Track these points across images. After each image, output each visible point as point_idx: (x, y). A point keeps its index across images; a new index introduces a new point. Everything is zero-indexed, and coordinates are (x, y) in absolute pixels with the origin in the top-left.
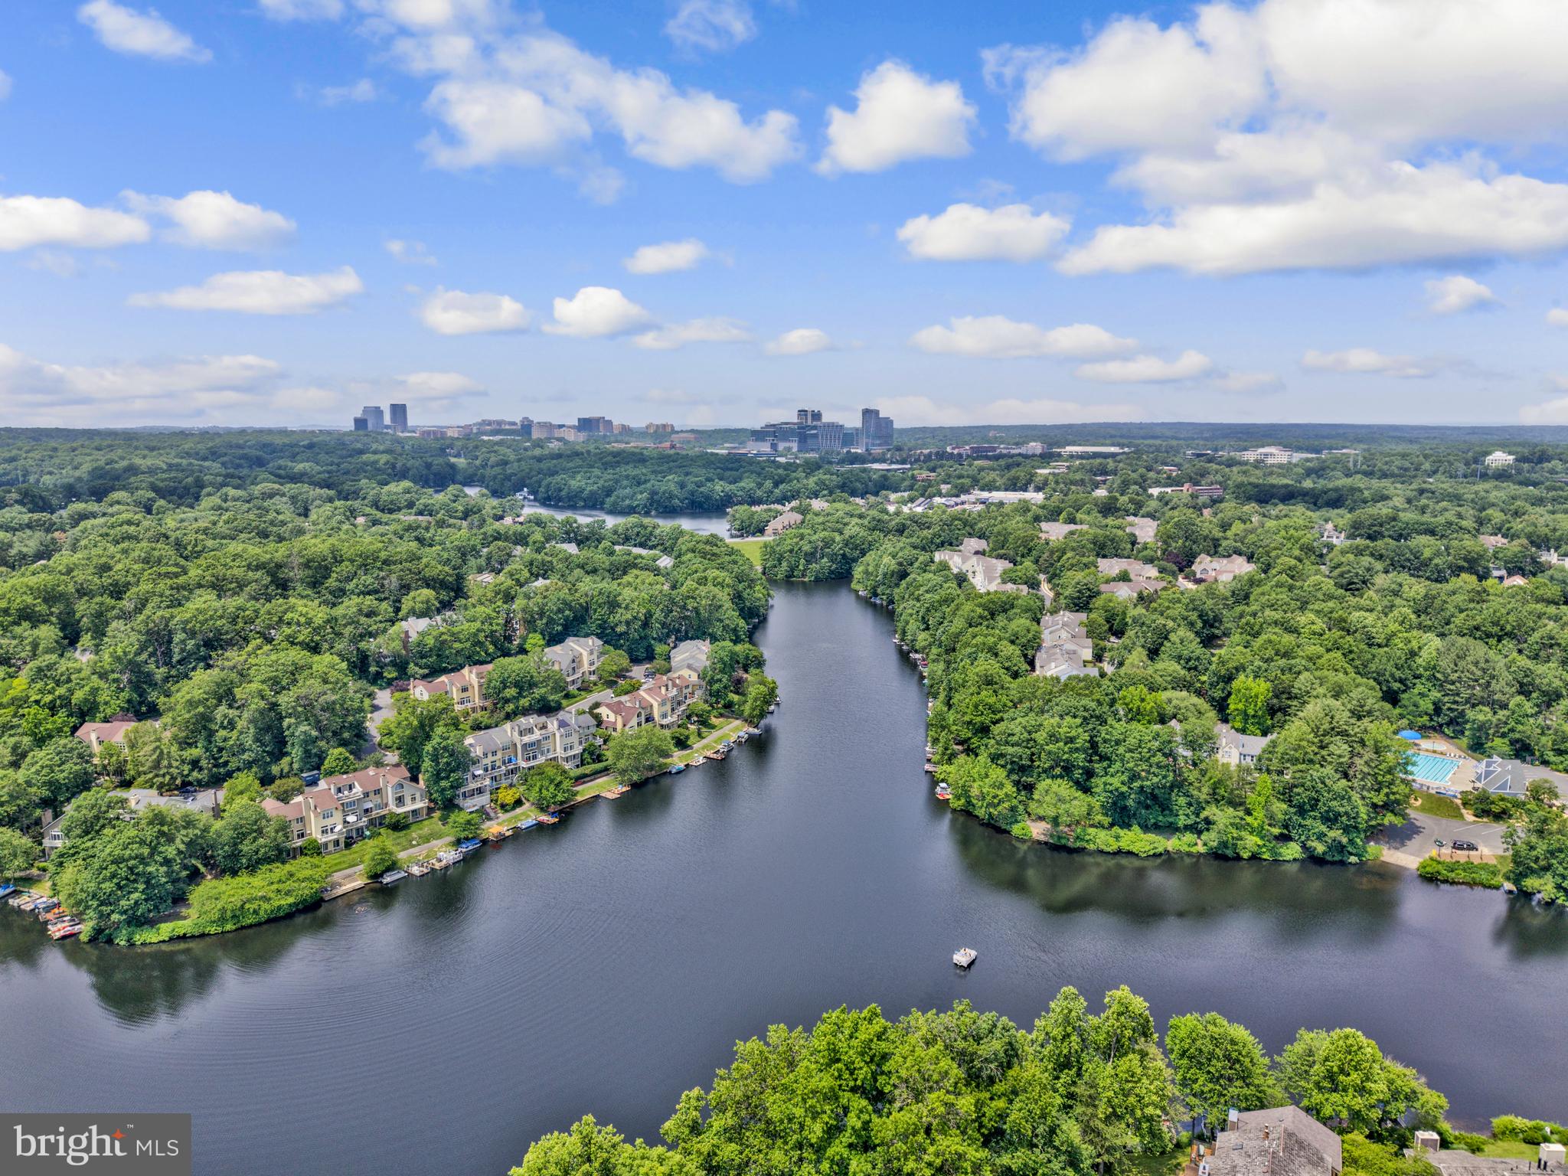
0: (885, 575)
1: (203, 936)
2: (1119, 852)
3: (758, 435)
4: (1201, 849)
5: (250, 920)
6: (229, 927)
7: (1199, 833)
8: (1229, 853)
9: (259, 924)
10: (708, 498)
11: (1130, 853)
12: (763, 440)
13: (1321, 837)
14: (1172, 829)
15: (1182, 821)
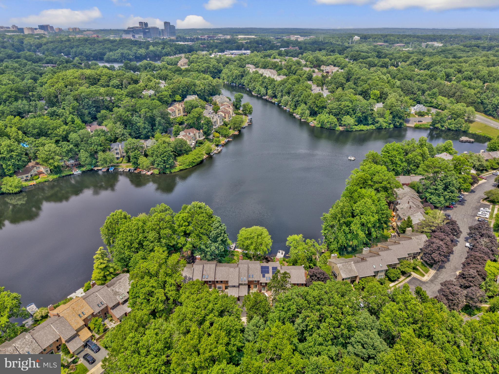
0: (236, 76)
1: (186, 169)
2: (360, 130)
3: (127, 31)
4: (374, 128)
5: (194, 165)
6: (191, 166)
7: (374, 125)
8: (381, 128)
9: (196, 165)
10: (141, 55)
11: (362, 130)
12: (129, 34)
13: (398, 122)
14: (368, 125)
15: (370, 122)
